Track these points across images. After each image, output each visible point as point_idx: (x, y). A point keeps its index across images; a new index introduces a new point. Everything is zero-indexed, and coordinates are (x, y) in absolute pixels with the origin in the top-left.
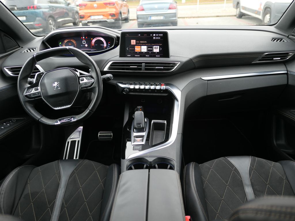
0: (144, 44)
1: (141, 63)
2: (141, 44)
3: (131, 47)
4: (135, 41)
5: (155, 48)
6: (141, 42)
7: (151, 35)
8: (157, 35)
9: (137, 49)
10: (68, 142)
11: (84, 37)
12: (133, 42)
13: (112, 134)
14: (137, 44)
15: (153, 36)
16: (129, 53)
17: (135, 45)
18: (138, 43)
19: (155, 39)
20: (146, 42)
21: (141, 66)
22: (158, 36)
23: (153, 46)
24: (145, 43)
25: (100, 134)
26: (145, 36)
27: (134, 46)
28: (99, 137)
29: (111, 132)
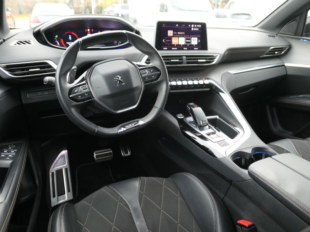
0: (181, 36)
1: (181, 56)
2: (179, 36)
3: (167, 39)
4: (172, 32)
5: (193, 40)
6: (179, 33)
7: (189, 26)
8: (195, 26)
9: (175, 41)
10: (53, 173)
11: (89, 30)
12: (170, 33)
13: (111, 151)
14: (174, 36)
15: (191, 27)
16: (165, 46)
17: (172, 37)
18: (176, 34)
19: (193, 30)
20: (184, 33)
21: (182, 59)
22: (197, 27)
23: (191, 37)
24: (183, 35)
25: (96, 154)
26: (183, 26)
27: (170, 38)
28: (96, 158)
29: (110, 149)
